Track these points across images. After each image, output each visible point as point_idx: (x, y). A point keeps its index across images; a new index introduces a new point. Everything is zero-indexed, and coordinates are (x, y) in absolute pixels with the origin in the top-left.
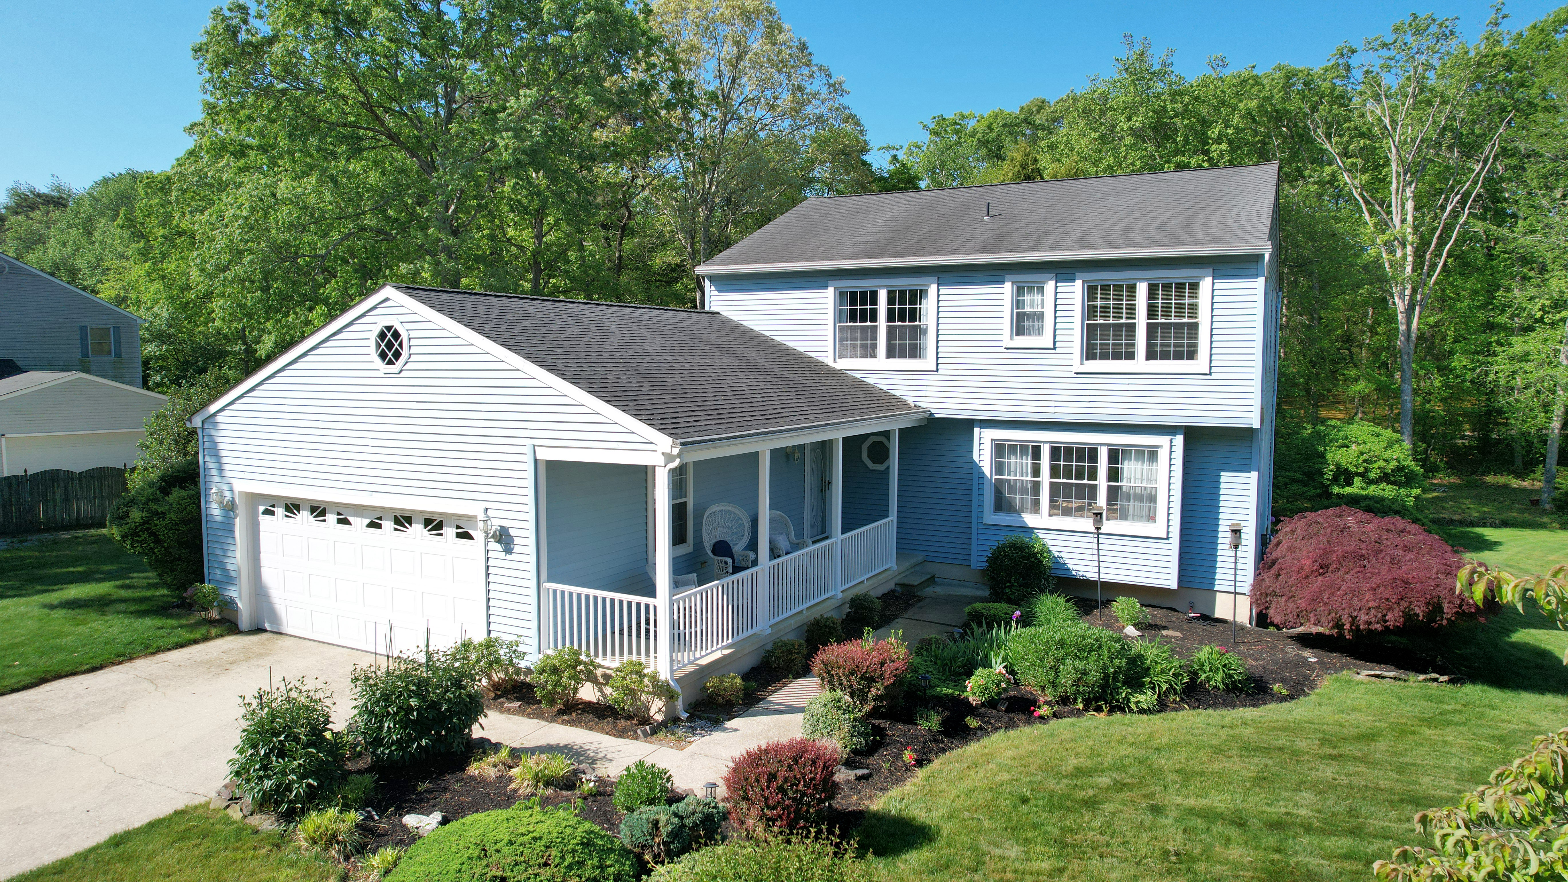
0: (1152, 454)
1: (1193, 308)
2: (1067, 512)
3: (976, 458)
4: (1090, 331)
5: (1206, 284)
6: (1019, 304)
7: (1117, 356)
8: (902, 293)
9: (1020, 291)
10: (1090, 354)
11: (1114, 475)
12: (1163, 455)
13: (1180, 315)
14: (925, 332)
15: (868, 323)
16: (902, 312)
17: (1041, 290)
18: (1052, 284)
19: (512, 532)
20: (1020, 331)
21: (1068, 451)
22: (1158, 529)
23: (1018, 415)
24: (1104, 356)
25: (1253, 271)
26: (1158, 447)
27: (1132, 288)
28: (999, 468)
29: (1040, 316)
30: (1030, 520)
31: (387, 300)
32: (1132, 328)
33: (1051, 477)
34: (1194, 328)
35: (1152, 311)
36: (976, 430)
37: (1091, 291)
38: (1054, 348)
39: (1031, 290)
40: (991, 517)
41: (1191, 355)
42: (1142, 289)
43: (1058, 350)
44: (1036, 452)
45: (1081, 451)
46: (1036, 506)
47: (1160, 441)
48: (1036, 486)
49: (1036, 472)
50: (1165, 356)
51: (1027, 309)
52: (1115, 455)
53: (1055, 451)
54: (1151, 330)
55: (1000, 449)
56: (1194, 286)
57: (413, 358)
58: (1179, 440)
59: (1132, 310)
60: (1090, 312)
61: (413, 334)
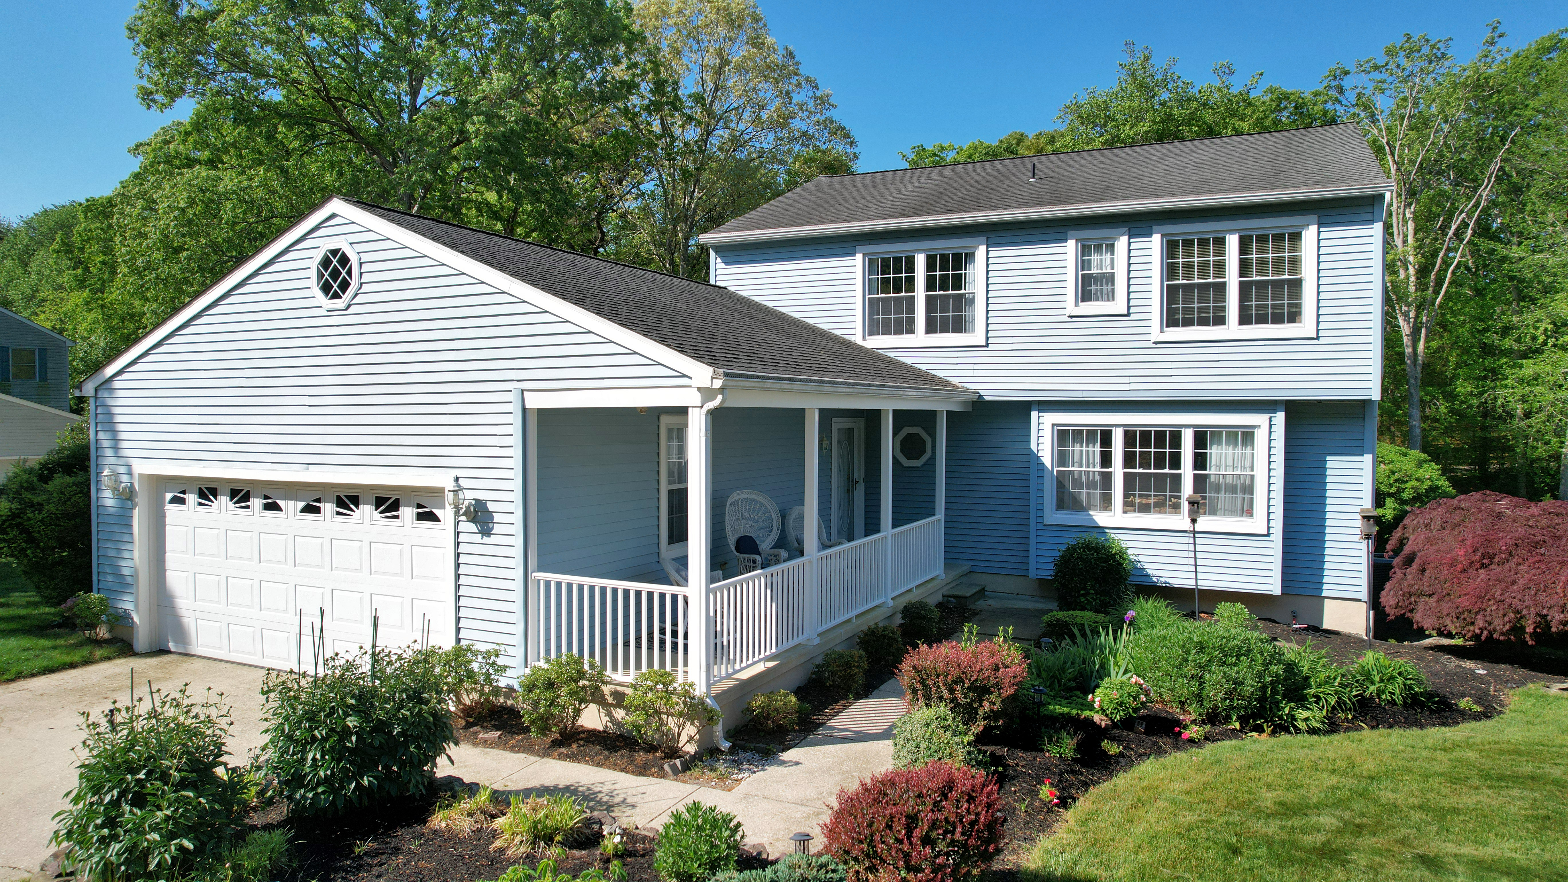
0: (1247, 436)
1: (1295, 263)
2: (1145, 508)
3: (1033, 446)
4: (1171, 294)
5: (1310, 234)
6: (1085, 264)
7: (1203, 322)
8: (944, 258)
9: (1085, 250)
10: (1171, 320)
11: (1200, 461)
12: (1261, 436)
13: (1278, 270)
14: (972, 301)
15: (903, 294)
16: (944, 279)
17: (1111, 248)
18: (1124, 239)
19: (491, 507)
20: (1085, 296)
21: (1145, 436)
22: (1257, 524)
23: (1085, 394)
24: (1188, 323)
25: (1369, 216)
26: (1254, 427)
27: (1220, 242)
28: (1062, 458)
29: (1110, 279)
30: (1101, 518)
31: (333, 216)
32: (1221, 288)
33: (1125, 467)
34: (1296, 285)
35: (1244, 267)
36: (1034, 414)
37: (1171, 248)
38: (1128, 314)
39: (1098, 248)
40: (1053, 517)
41: (1294, 316)
42: (1233, 242)
43: (1132, 317)
44: (1106, 438)
45: (1160, 436)
46: (1106, 503)
47: (1259, 420)
48: (1107, 479)
49: (1106, 460)
50: (1262, 320)
51: (1094, 271)
52: (1200, 439)
53: (1130, 437)
54: (1245, 289)
55: (1063, 435)
56: (1296, 237)
57: (365, 288)
58: (1280, 418)
59: (1220, 267)
60: (1170, 271)
61: (365, 257)
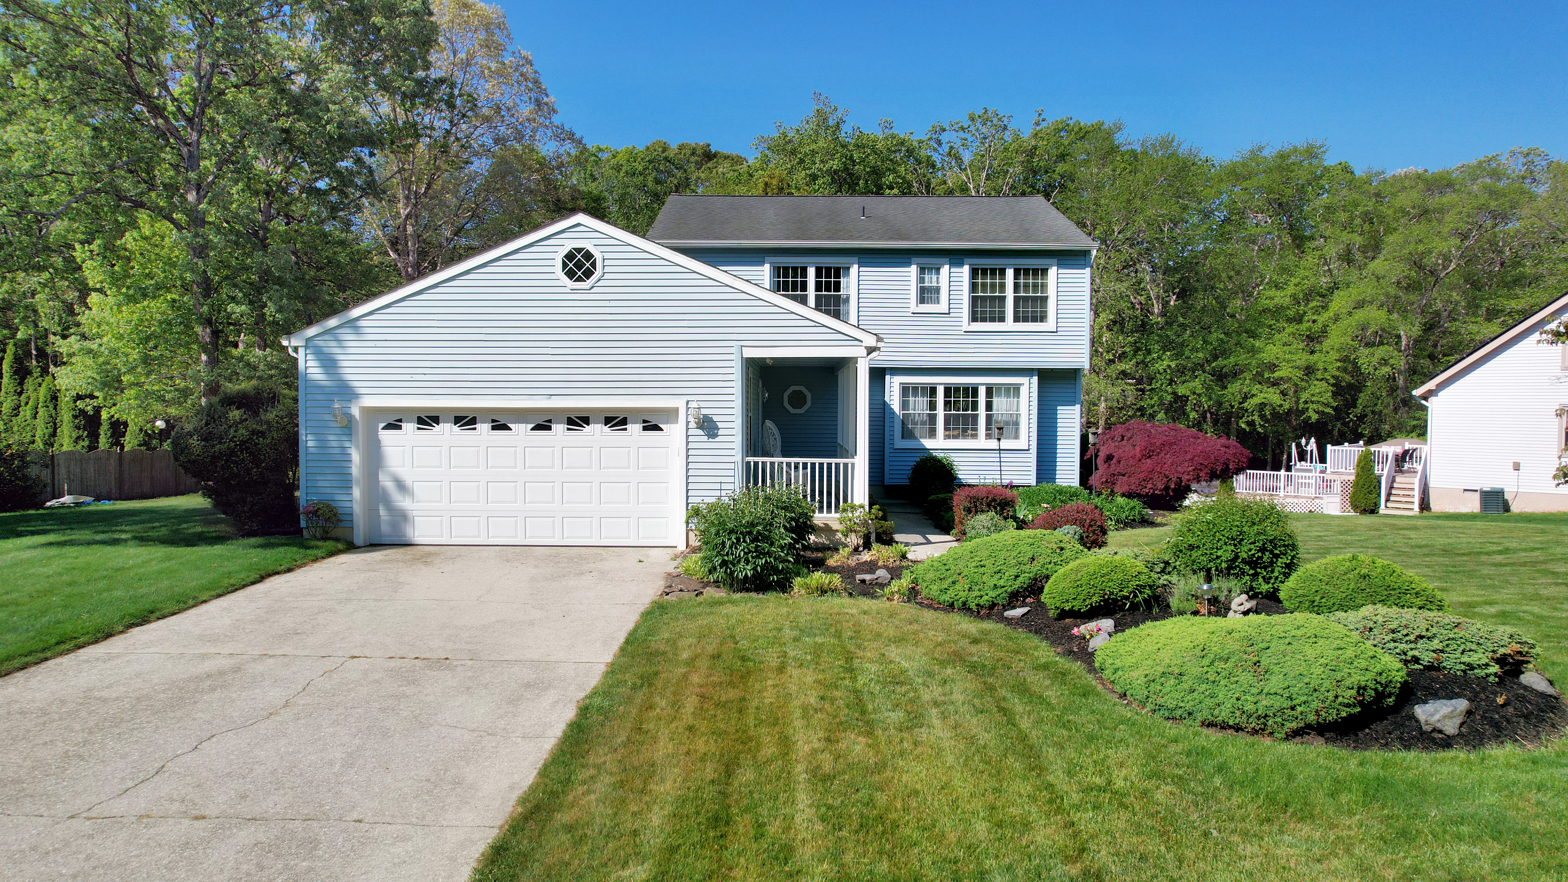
0: (1015, 390)
1: (1044, 286)
2: (955, 437)
3: (887, 399)
4: (974, 301)
5: (1052, 270)
6: (922, 280)
7: (992, 320)
8: (828, 269)
9: (922, 270)
10: (974, 319)
11: (989, 406)
12: (1024, 391)
13: (1035, 291)
14: (847, 300)
15: (799, 293)
16: (828, 284)
17: (938, 270)
18: (947, 267)
19: (715, 418)
20: (922, 300)
21: (957, 390)
22: (1022, 443)
23: (922, 363)
24: (984, 320)
25: (1083, 262)
26: (1021, 384)
27: (1003, 272)
28: (905, 405)
29: (937, 290)
30: (928, 443)
31: (578, 225)
32: (1003, 299)
33: (945, 410)
34: (1044, 299)
35: (1016, 287)
36: (888, 377)
37: (974, 272)
38: (949, 313)
39: (930, 269)
40: (900, 443)
41: (1043, 318)
42: (1010, 273)
43: (951, 315)
44: (933, 391)
45: (966, 390)
46: (932, 433)
47: (1023, 380)
48: (933, 419)
49: (932, 406)
50: (1025, 320)
51: (926, 284)
52: (989, 391)
53: (947, 391)
54: (1017, 300)
55: (905, 390)
56: (1045, 271)
57: (606, 276)
58: (1035, 379)
59: (1003, 286)
60: (974, 287)
61: (607, 256)
